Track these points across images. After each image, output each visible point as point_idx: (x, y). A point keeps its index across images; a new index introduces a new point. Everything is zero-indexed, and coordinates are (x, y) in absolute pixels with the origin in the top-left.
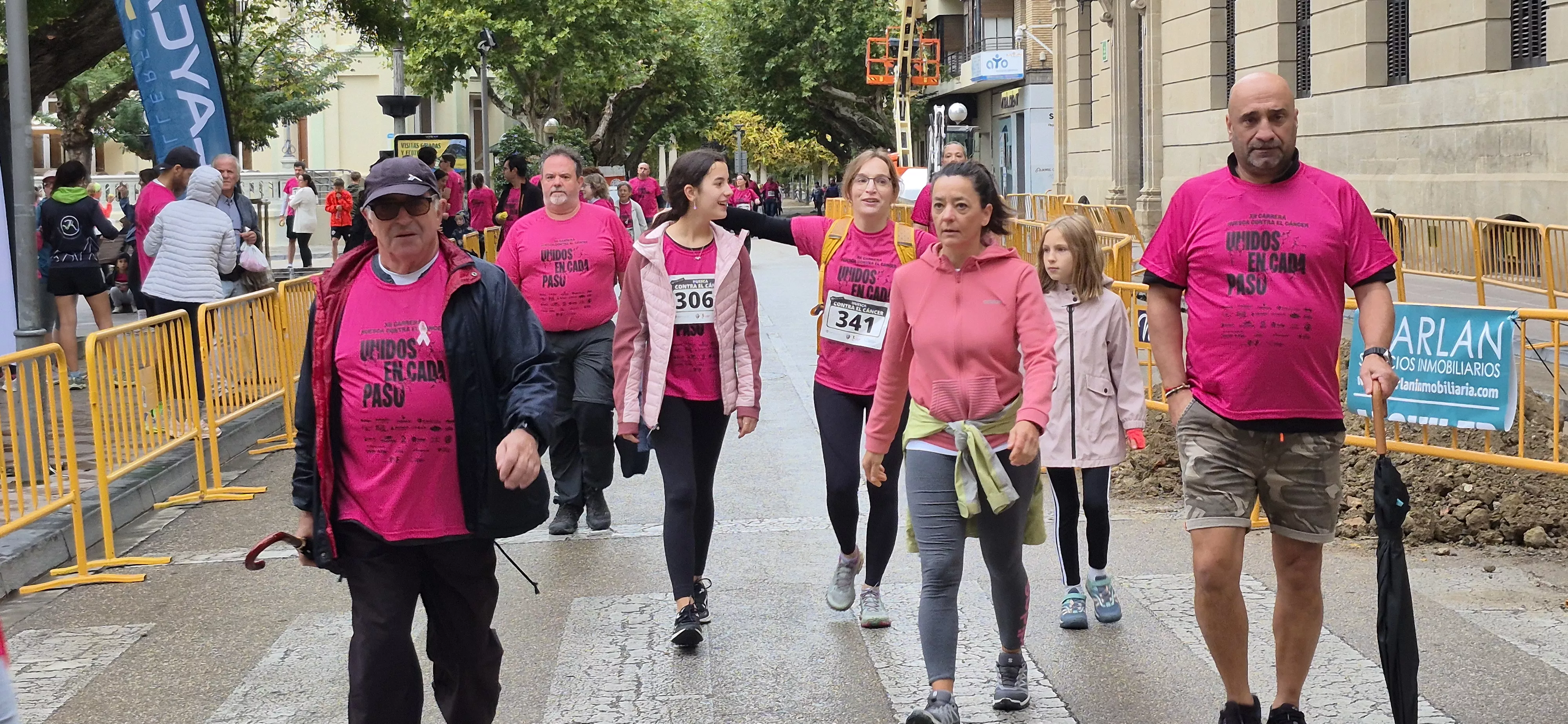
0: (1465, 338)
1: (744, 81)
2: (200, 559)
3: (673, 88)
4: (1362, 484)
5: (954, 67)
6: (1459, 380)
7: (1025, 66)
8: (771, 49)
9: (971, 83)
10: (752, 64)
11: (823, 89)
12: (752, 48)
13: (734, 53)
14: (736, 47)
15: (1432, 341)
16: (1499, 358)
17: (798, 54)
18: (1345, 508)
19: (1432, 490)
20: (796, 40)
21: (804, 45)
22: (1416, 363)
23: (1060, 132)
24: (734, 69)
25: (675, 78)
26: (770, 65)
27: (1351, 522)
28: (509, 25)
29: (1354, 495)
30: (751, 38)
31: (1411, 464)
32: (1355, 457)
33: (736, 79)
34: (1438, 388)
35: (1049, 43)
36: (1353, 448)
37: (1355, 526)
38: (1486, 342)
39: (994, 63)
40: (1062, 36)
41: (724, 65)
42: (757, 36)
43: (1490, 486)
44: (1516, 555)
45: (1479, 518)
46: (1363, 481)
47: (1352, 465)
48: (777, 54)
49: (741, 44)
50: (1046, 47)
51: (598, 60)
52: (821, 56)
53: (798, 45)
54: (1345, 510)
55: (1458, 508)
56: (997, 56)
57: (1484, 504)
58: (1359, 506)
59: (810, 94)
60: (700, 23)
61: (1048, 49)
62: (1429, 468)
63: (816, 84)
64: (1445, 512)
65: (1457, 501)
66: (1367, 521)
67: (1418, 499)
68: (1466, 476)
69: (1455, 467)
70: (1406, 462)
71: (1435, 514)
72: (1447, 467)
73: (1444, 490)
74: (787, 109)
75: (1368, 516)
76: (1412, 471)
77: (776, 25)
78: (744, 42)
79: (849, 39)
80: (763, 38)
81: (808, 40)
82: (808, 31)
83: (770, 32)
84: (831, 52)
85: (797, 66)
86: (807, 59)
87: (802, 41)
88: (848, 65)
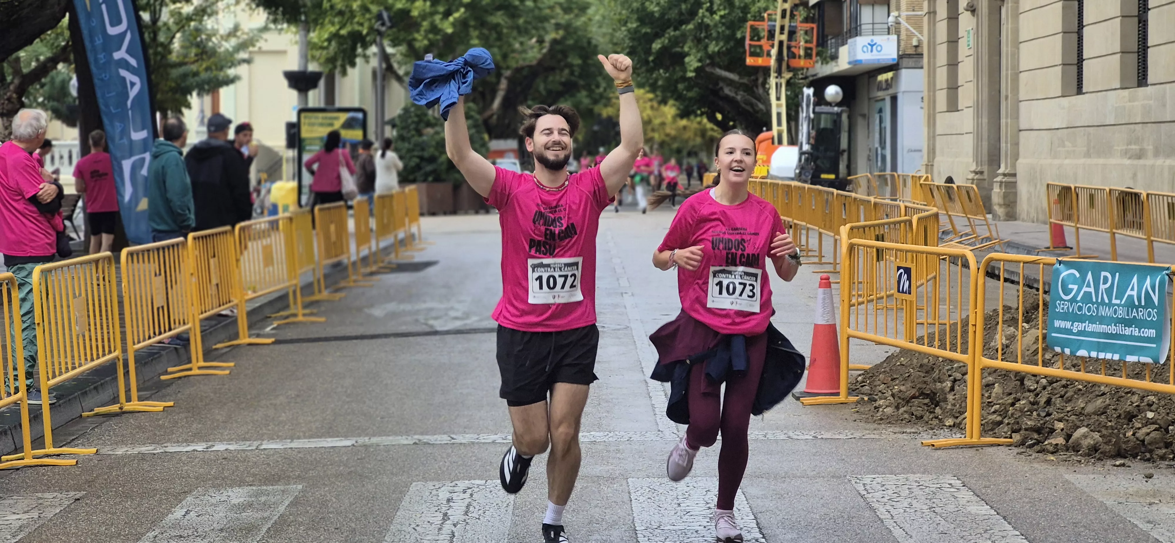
0: (1132, 289)
2: (121, 451)
4: (1068, 412)
5: (833, 50)
6: (1128, 323)
7: (898, 51)
8: (658, 30)
9: (847, 66)
11: (707, 69)
12: (639, 28)
15: (1109, 291)
16: (1157, 304)
17: (683, 36)
18: (1052, 431)
19: (1122, 416)
20: (682, 22)
21: (689, 27)
22: (1097, 309)
23: (929, 114)
26: (656, 46)
27: (1054, 441)
29: (1060, 420)
30: (639, 19)
31: (1108, 395)
32: (1065, 390)
34: (1112, 329)
35: (919, 29)
36: (1064, 382)
37: (1057, 445)
38: (1147, 292)
39: (870, 47)
40: (932, 23)
42: (644, 18)
43: (1168, 414)
45: (1155, 439)
46: (1069, 409)
47: (1062, 397)
48: (663, 36)
49: (629, 25)
50: (917, 34)
52: (706, 37)
53: (684, 27)
55: (1140, 431)
56: (872, 41)
57: (1161, 428)
58: (1062, 430)
59: (694, 74)
60: (591, 5)
61: (920, 36)
62: (1122, 399)
63: (700, 64)
64: (1129, 434)
65: (1140, 426)
66: (1067, 441)
67: (1110, 424)
68: (1150, 405)
69: (1142, 398)
70: (1103, 394)
71: (1121, 436)
72: (1135, 398)
73: (1130, 417)
74: (676, 87)
75: (1068, 437)
76: (1108, 402)
77: (663, 8)
78: (632, 23)
79: (732, 22)
80: (650, 20)
81: (692, 22)
82: (693, 13)
83: (657, 15)
84: (714, 34)
85: (682, 47)
86: (692, 41)
87: (687, 23)
88: (731, 47)
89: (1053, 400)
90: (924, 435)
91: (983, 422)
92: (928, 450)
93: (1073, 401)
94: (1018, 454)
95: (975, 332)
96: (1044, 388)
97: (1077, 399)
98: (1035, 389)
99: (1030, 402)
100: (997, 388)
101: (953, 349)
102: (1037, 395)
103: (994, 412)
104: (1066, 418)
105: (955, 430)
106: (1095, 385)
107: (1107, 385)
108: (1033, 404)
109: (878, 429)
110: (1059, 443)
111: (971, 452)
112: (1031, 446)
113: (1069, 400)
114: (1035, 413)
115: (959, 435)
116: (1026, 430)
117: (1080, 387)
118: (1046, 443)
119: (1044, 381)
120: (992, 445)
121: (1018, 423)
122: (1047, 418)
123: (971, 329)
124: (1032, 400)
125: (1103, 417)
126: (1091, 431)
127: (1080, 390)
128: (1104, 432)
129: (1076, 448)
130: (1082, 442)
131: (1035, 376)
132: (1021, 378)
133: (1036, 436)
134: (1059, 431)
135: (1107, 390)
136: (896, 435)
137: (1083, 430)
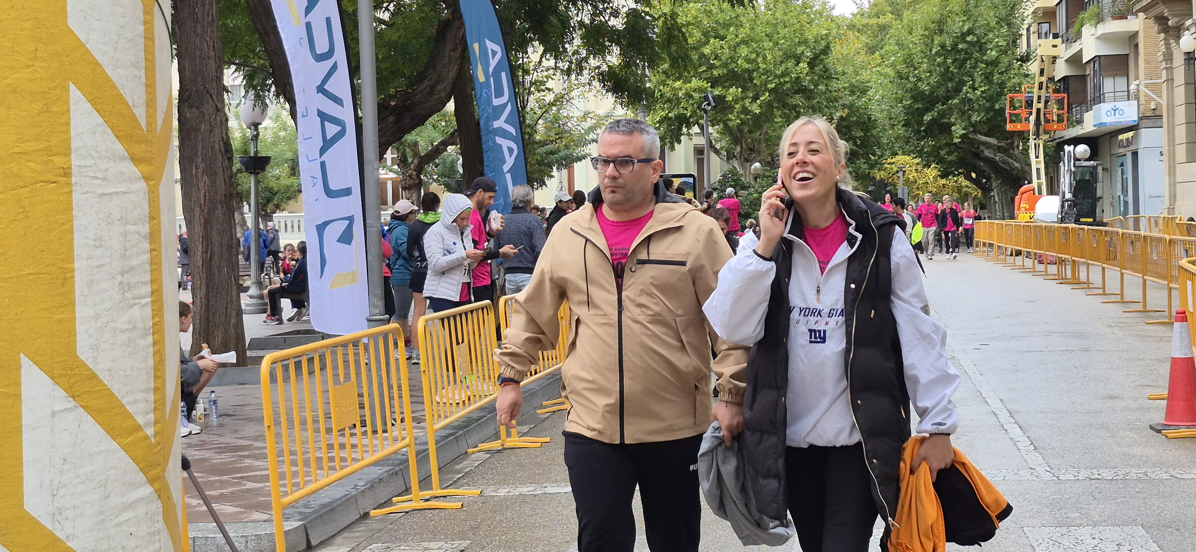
1: (907, 131)
2: (503, 492)
5: (1078, 116)
7: (1138, 113)
8: (928, 105)
9: (1092, 129)
10: (914, 117)
11: (970, 136)
12: (913, 105)
13: (898, 109)
14: (900, 105)
17: (950, 109)
20: (948, 98)
21: (954, 102)
23: (1169, 166)
25: (852, 130)
26: (927, 118)
28: (724, 92)
33: (899, 129)
35: (1159, 94)
39: (1113, 112)
41: (890, 119)
42: (917, 95)
48: (933, 109)
49: (904, 102)
52: (969, 110)
56: (1115, 106)
59: (960, 140)
60: (871, 88)
61: (1159, 100)
63: (964, 132)
74: (940, 153)
77: (932, 87)
78: (906, 101)
79: (991, 96)
80: (922, 97)
81: (958, 97)
82: (957, 90)
83: (927, 93)
84: (976, 106)
85: (949, 119)
86: (958, 113)
87: (952, 98)
88: (991, 117)
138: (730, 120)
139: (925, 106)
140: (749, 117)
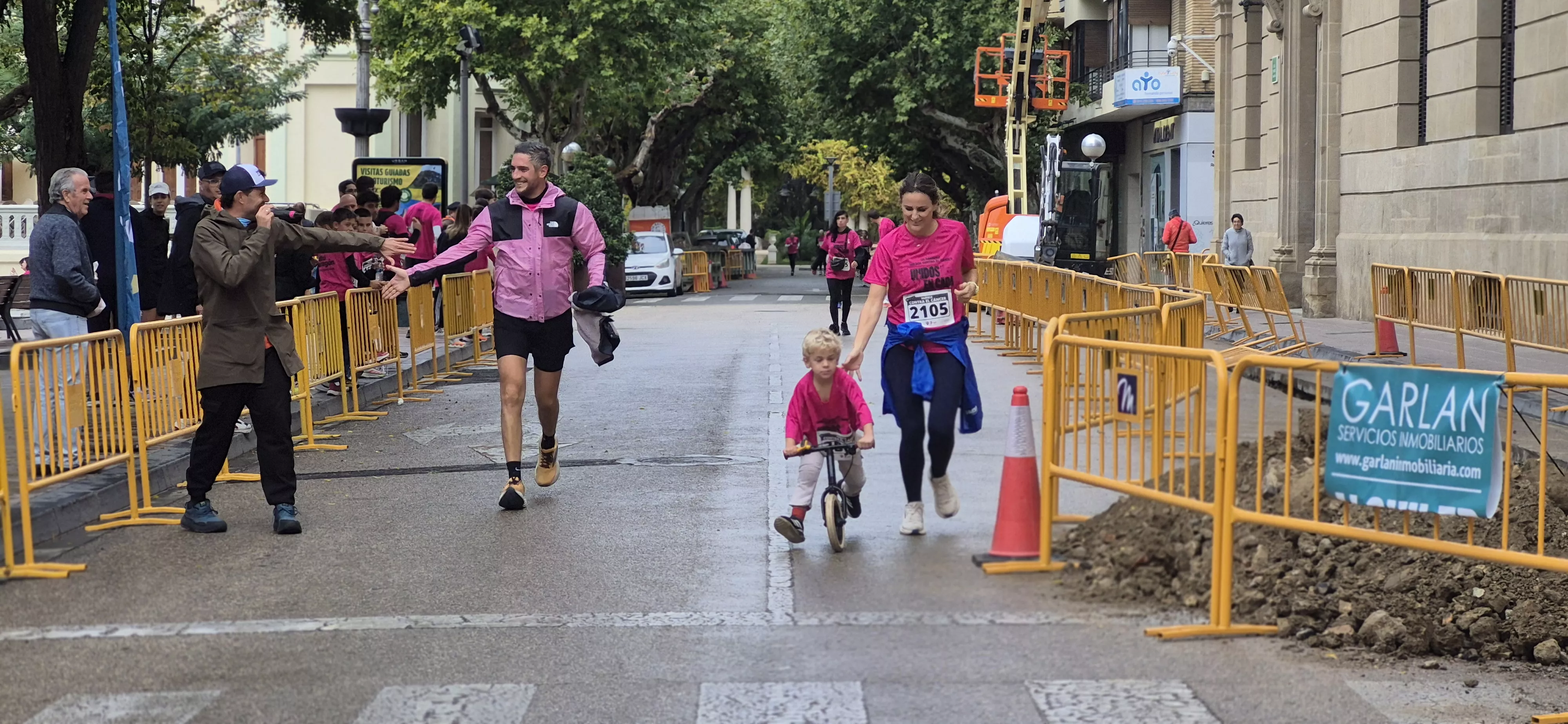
1: (823, 100)
3: (737, 108)
4: (1360, 587)
5: (1095, 87)
7: (1182, 87)
8: (858, 59)
9: (1112, 109)
10: (834, 78)
11: (924, 112)
12: (833, 57)
13: (809, 64)
14: (812, 56)
17: (893, 66)
18: (1336, 614)
19: (1438, 595)
20: (890, 49)
21: (900, 55)
23: (1221, 173)
24: (811, 84)
25: (738, 95)
26: (856, 80)
27: (1336, 630)
28: (519, 22)
29: (1347, 599)
30: (833, 44)
31: (1418, 563)
32: (1356, 555)
33: (812, 96)
35: (1210, 58)
36: (1355, 544)
37: (1341, 635)
39: (1143, 83)
40: (1227, 50)
41: (799, 78)
42: (840, 42)
43: (1505, 590)
44: (1517, 671)
45: (1485, 627)
46: (1361, 582)
47: (1351, 565)
48: (866, 67)
49: (819, 52)
50: (1206, 64)
51: (631, 69)
52: (922, 69)
53: (892, 54)
54: (1335, 617)
55: (1463, 616)
56: (1147, 74)
57: (1494, 611)
58: (1350, 613)
59: (906, 118)
60: (770, 25)
61: (1210, 68)
62: (1438, 570)
63: (914, 105)
64: (1448, 620)
65: (1463, 608)
66: (1356, 630)
67: (1419, 605)
68: (1478, 578)
69: (1467, 568)
70: (1412, 561)
71: (1435, 623)
72: (1457, 568)
73: (1450, 595)
74: (888, 139)
75: (1358, 624)
76: (1417, 573)
77: (865, 29)
78: (822, 50)
79: (958, 48)
80: (848, 45)
81: (905, 48)
82: (905, 37)
83: (856, 38)
84: (934, 65)
85: (891, 82)
86: (904, 73)
87: (898, 49)
88: (956, 82)
89: (1339, 569)
90: (1152, 619)
91: (1237, 601)
92: (1153, 641)
93: (1368, 572)
94: (1284, 648)
95: (1223, 470)
96: (1327, 551)
97: (1374, 568)
98: (1314, 554)
99: (1306, 573)
100: (1260, 552)
101: (1194, 494)
102: (1316, 562)
103: (1255, 587)
104: (1356, 596)
105: (1197, 612)
106: (1399, 548)
107: (1415, 549)
108: (1311, 574)
109: (1085, 610)
110: (1345, 632)
111: (1216, 645)
112: (1304, 637)
113: (1362, 570)
114: (1311, 589)
115: (1202, 620)
116: (1297, 613)
117: (1379, 551)
118: (1326, 632)
119: (1326, 542)
120: (1248, 635)
121: (1287, 603)
122: (1329, 597)
123: (1218, 466)
124: (1309, 569)
125: (1410, 595)
126: (1392, 615)
127: (1378, 555)
128: (1411, 617)
129: (1368, 641)
130: (1378, 632)
131: (1314, 534)
132: (1293, 537)
133: (1311, 622)
134: (1345, 614)
135: (1416, 555)
136: (1110, 620)
137: (1380, 614)
138: (526, 70)
139: (853, 60)
140: (558, 66)
